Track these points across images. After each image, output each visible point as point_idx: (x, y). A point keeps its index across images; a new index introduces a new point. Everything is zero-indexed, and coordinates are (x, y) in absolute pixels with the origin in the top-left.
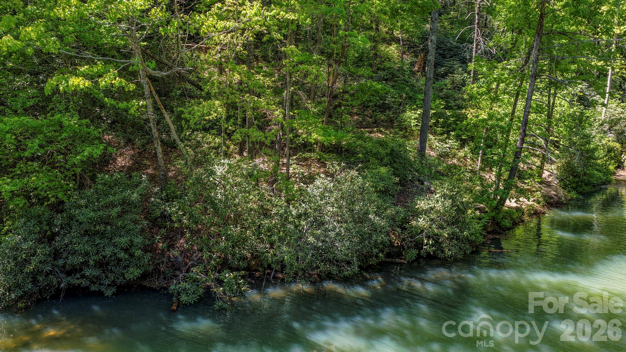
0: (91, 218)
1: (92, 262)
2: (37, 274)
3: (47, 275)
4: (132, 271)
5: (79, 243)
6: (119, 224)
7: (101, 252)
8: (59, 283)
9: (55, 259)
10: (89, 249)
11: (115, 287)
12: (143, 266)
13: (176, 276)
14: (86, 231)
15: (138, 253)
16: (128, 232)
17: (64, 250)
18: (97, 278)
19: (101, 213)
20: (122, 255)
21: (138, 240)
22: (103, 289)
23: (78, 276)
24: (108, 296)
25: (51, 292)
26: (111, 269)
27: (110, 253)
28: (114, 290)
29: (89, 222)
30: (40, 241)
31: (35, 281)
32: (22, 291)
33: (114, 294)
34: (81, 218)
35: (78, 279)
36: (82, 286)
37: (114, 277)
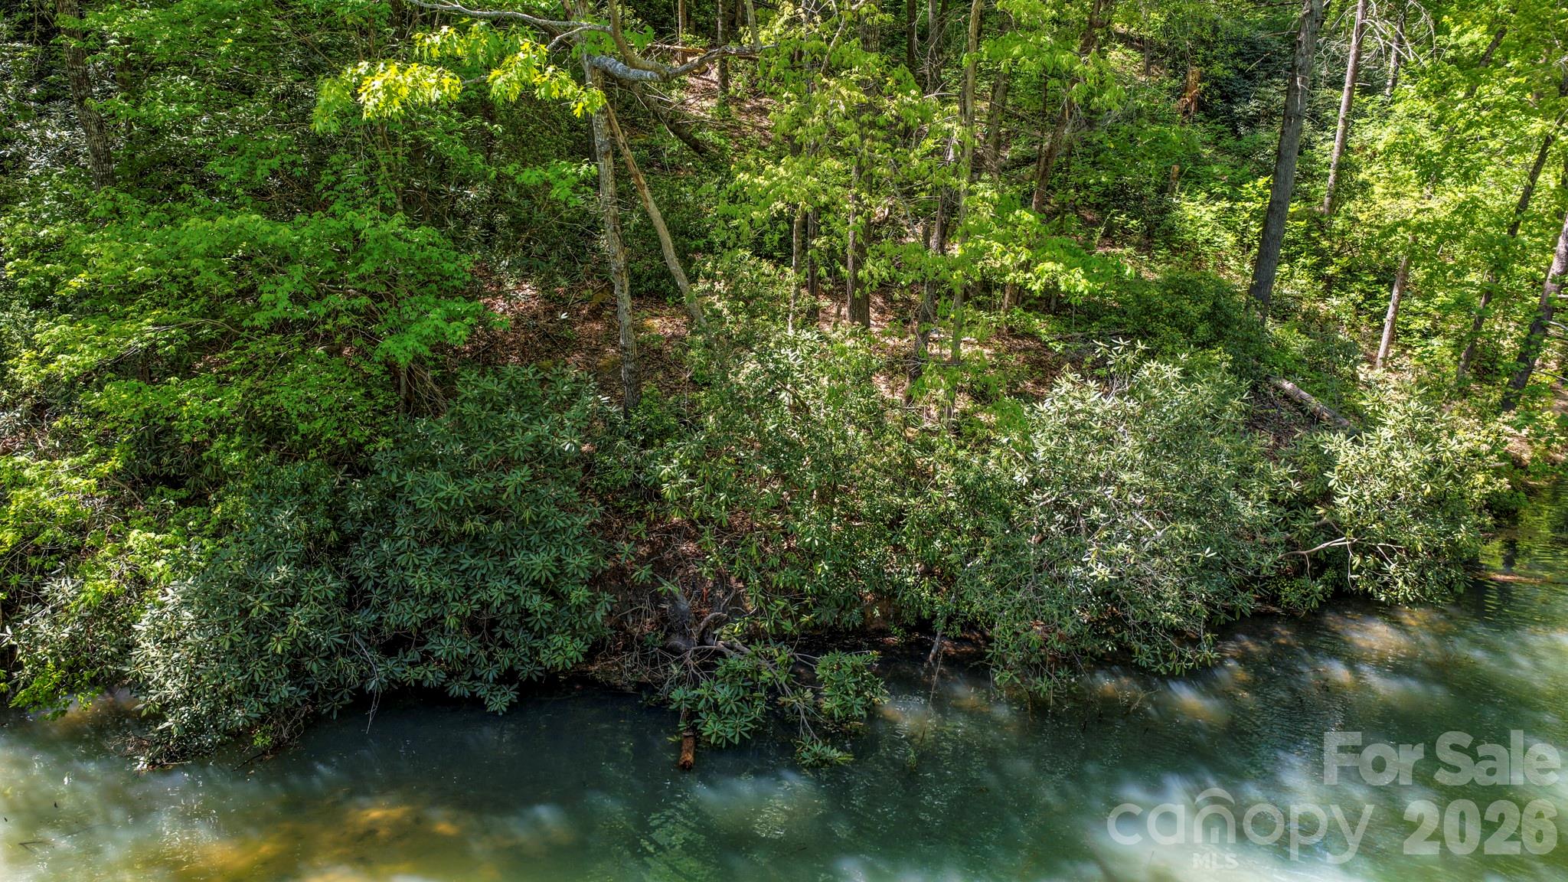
0: (449, 499)
1: (451, 622)
2: (302, 655)
3: (329, 657)
4: (559, 644)
5: (416, 567)
6: (527, 514)
7: (475, 593)
8: (364, 677)
9: (350, 607)
10: (445, 583)
11: (516, 686)
12: (590, 628)
13: (675, 651)
14: (436, 533)
15: (579, 595)
16: (549, 536)
17: (376, 585)
18: (468, 661)
19: (475, 484)
20: (536, 602)
21: (580, 561)
22: (482, 692)
23: (414, 655)
24: (495, 713)
25: (342, 699)
26: (503, 636)
27: (503, 597)
28: (511, 694)
29: (441, 509)
30: (306, 561)
31: (297, 673)
32: (265, 704)
33: (512, 706)
34: (424, 500)
35: (413, 664)
36: (426, 684)
37: (511, 660)
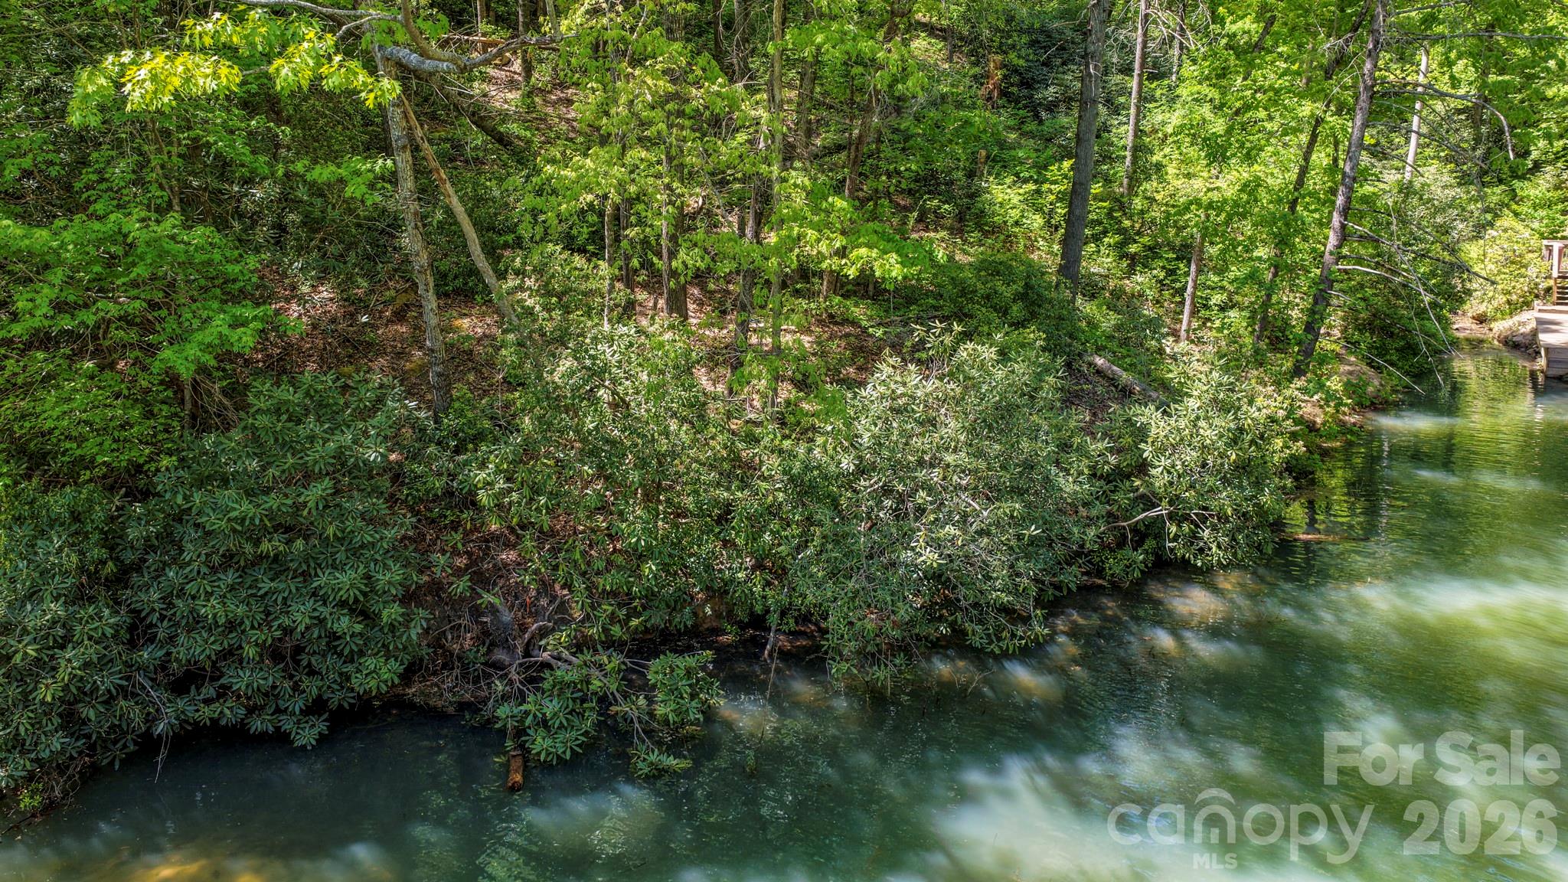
0: (243, 520)
1: (250, 651)
2: (77, 701)
3: (110, 700)
4: (372, 667)
5: (209, 595)
6: (330, 531)
7: (276, 618)
8: (151, 720)
9: (133, 645)
10: (241, 610)
11: (326, 716)
12: (405, 648)
13: (498, 666)
14: (229, 558)
15: (391, 612)
16: (356, 552)
17: (162, 618)
18: (271, 694)
19: (272, 501)
20: (344, 624)
21: (391, 576)
22: (287, 725)
23: (209, 691)
24: (304, 747)
25: (125, 746)
26: (309, 664)
27: (307, 621)
28: (322, 726)
29: (234, 531)
30: (79, 597)
31: (70, 721)
32: (32, 761)
33: (322, 739)
34: (213, 521)
35: (207, 702)
36: (223, 722)
37: (320, 689)
